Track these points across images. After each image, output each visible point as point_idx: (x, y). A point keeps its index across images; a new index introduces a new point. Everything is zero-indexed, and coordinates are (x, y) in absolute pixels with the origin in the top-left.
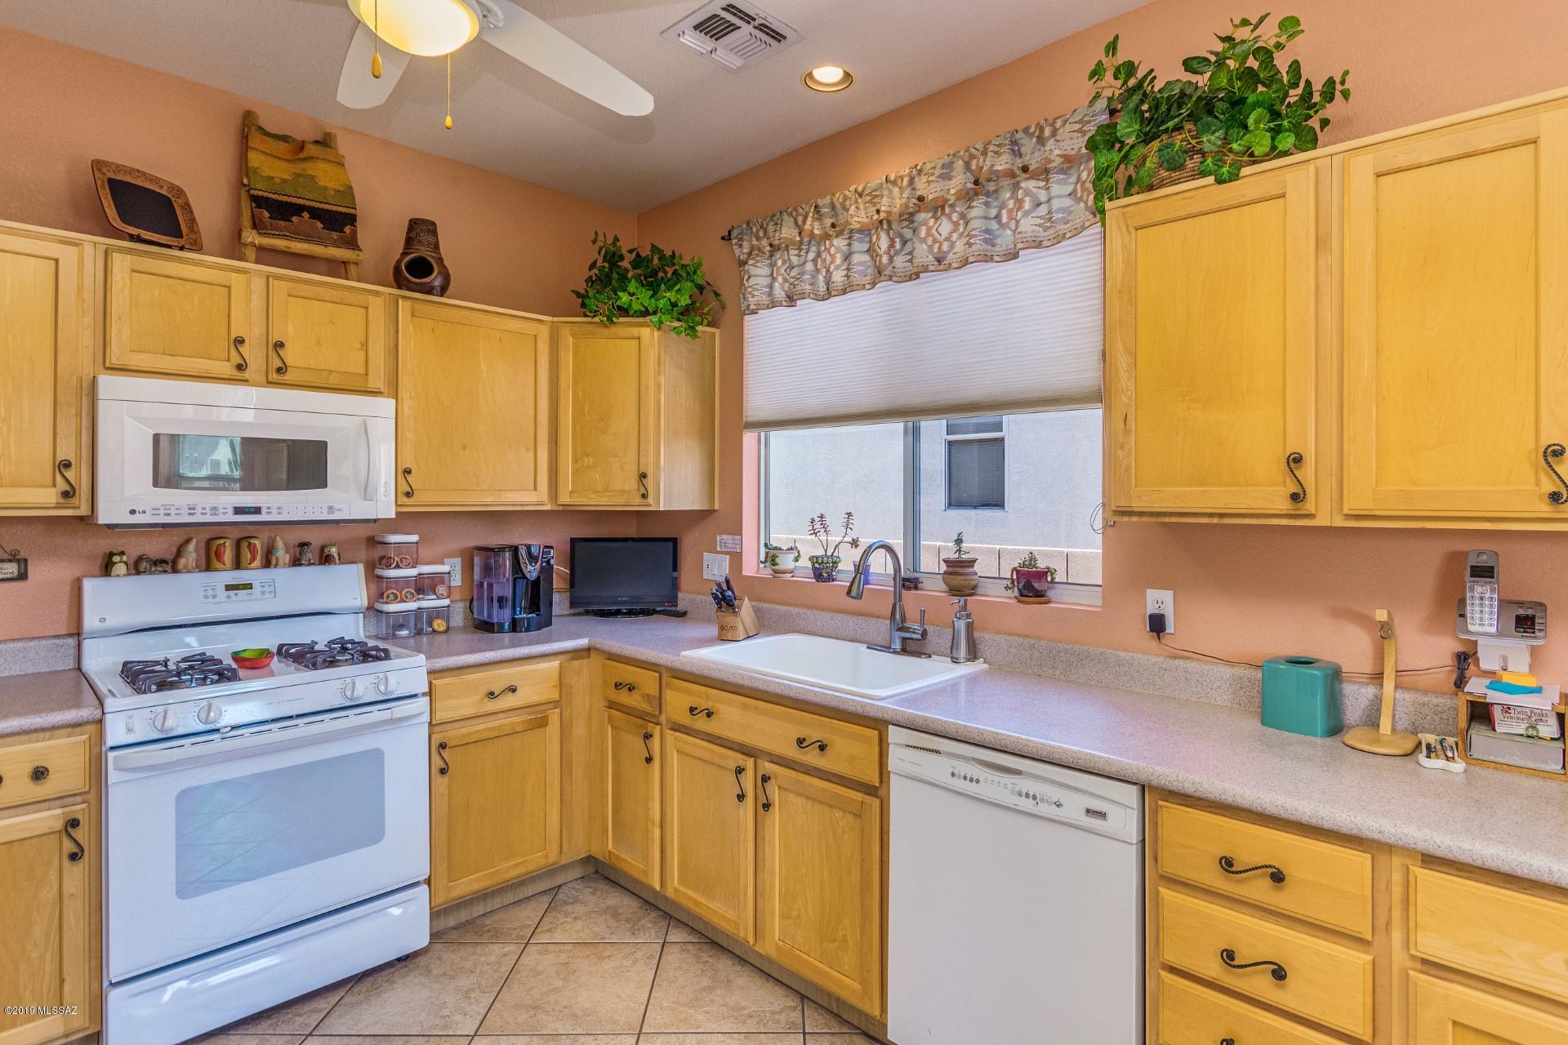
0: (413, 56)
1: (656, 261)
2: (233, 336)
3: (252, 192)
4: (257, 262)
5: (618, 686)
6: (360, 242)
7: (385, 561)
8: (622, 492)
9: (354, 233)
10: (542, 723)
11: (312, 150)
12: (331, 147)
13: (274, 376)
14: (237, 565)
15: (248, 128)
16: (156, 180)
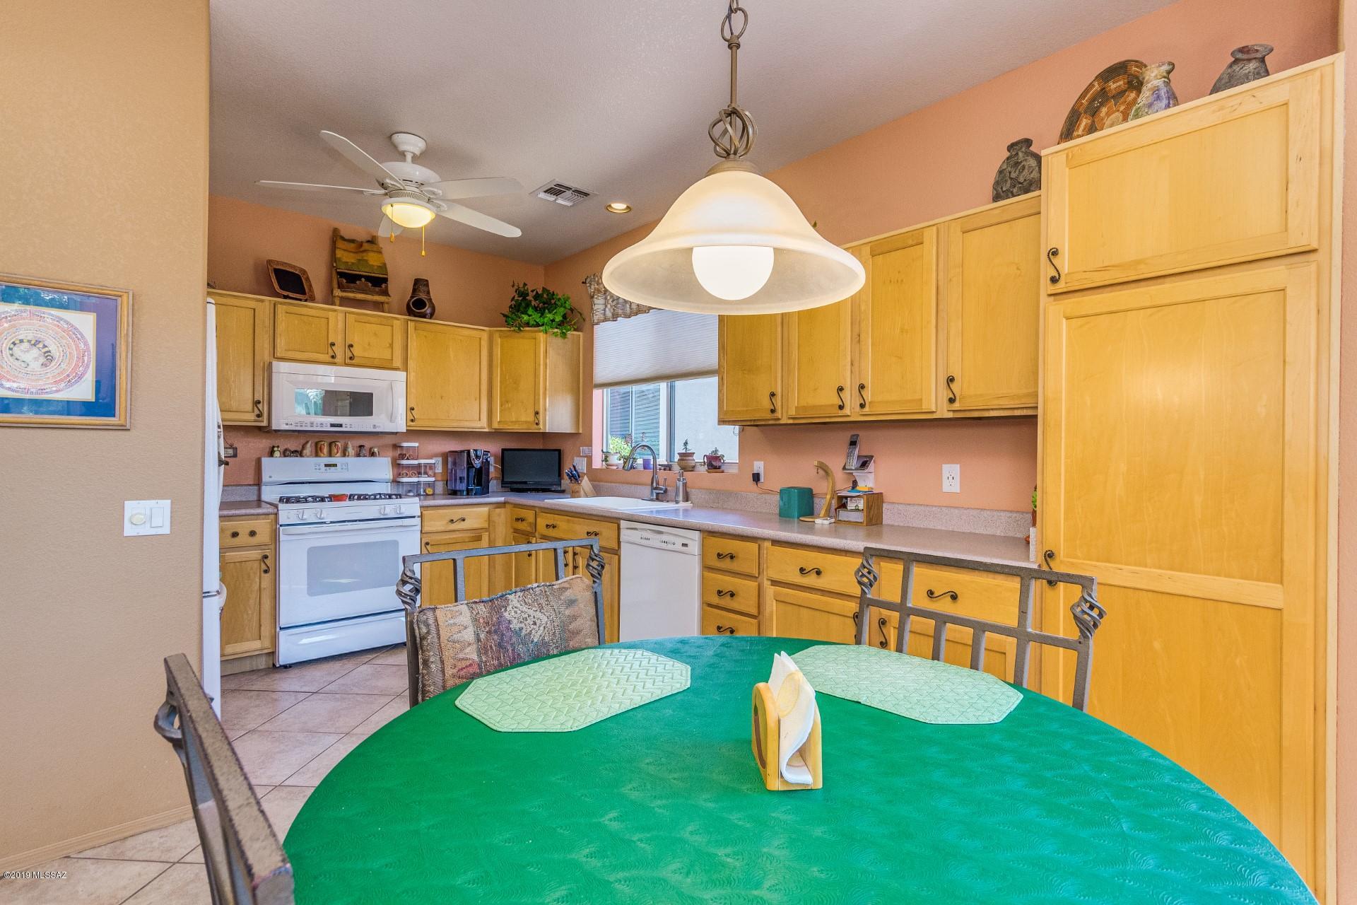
0: (405, 228)
1: (545, 296)
2: (330, 342)
3: (338, 270)
4: (340, 305)
5: (517, 520)
6: (390, 293)
7: (402, 456)
8: (526, 422)
9: (387, 287)
10: (479, 538)
11: (366, 246)
12: (375, 244)
13: (348, 361)
14: (330, 455)
15: (336, 237)
16: (294, 267)
